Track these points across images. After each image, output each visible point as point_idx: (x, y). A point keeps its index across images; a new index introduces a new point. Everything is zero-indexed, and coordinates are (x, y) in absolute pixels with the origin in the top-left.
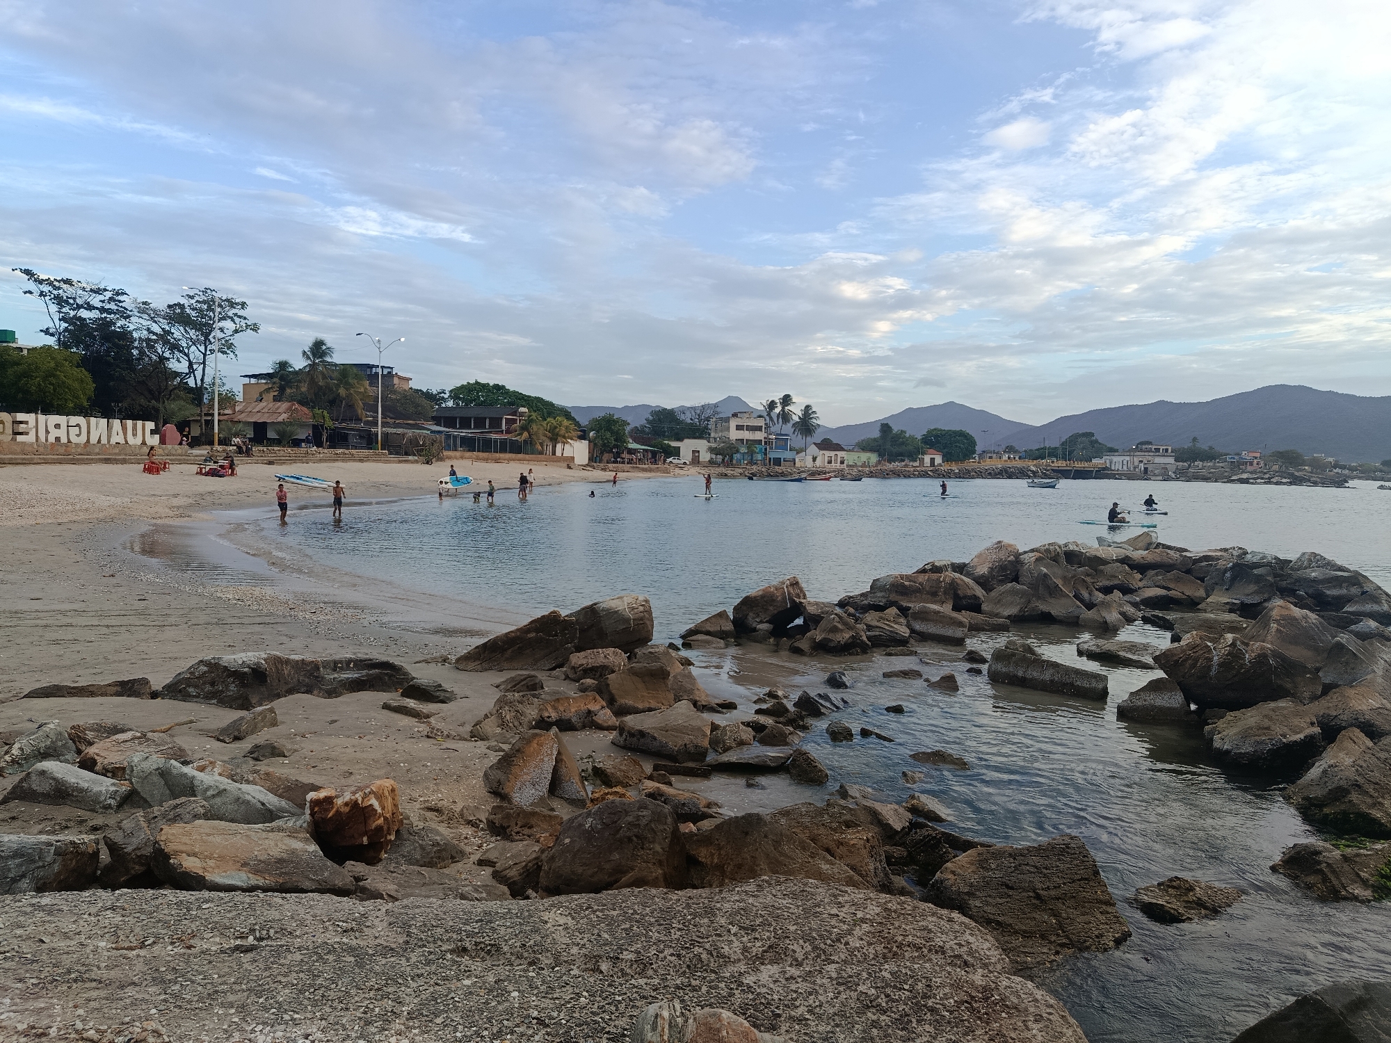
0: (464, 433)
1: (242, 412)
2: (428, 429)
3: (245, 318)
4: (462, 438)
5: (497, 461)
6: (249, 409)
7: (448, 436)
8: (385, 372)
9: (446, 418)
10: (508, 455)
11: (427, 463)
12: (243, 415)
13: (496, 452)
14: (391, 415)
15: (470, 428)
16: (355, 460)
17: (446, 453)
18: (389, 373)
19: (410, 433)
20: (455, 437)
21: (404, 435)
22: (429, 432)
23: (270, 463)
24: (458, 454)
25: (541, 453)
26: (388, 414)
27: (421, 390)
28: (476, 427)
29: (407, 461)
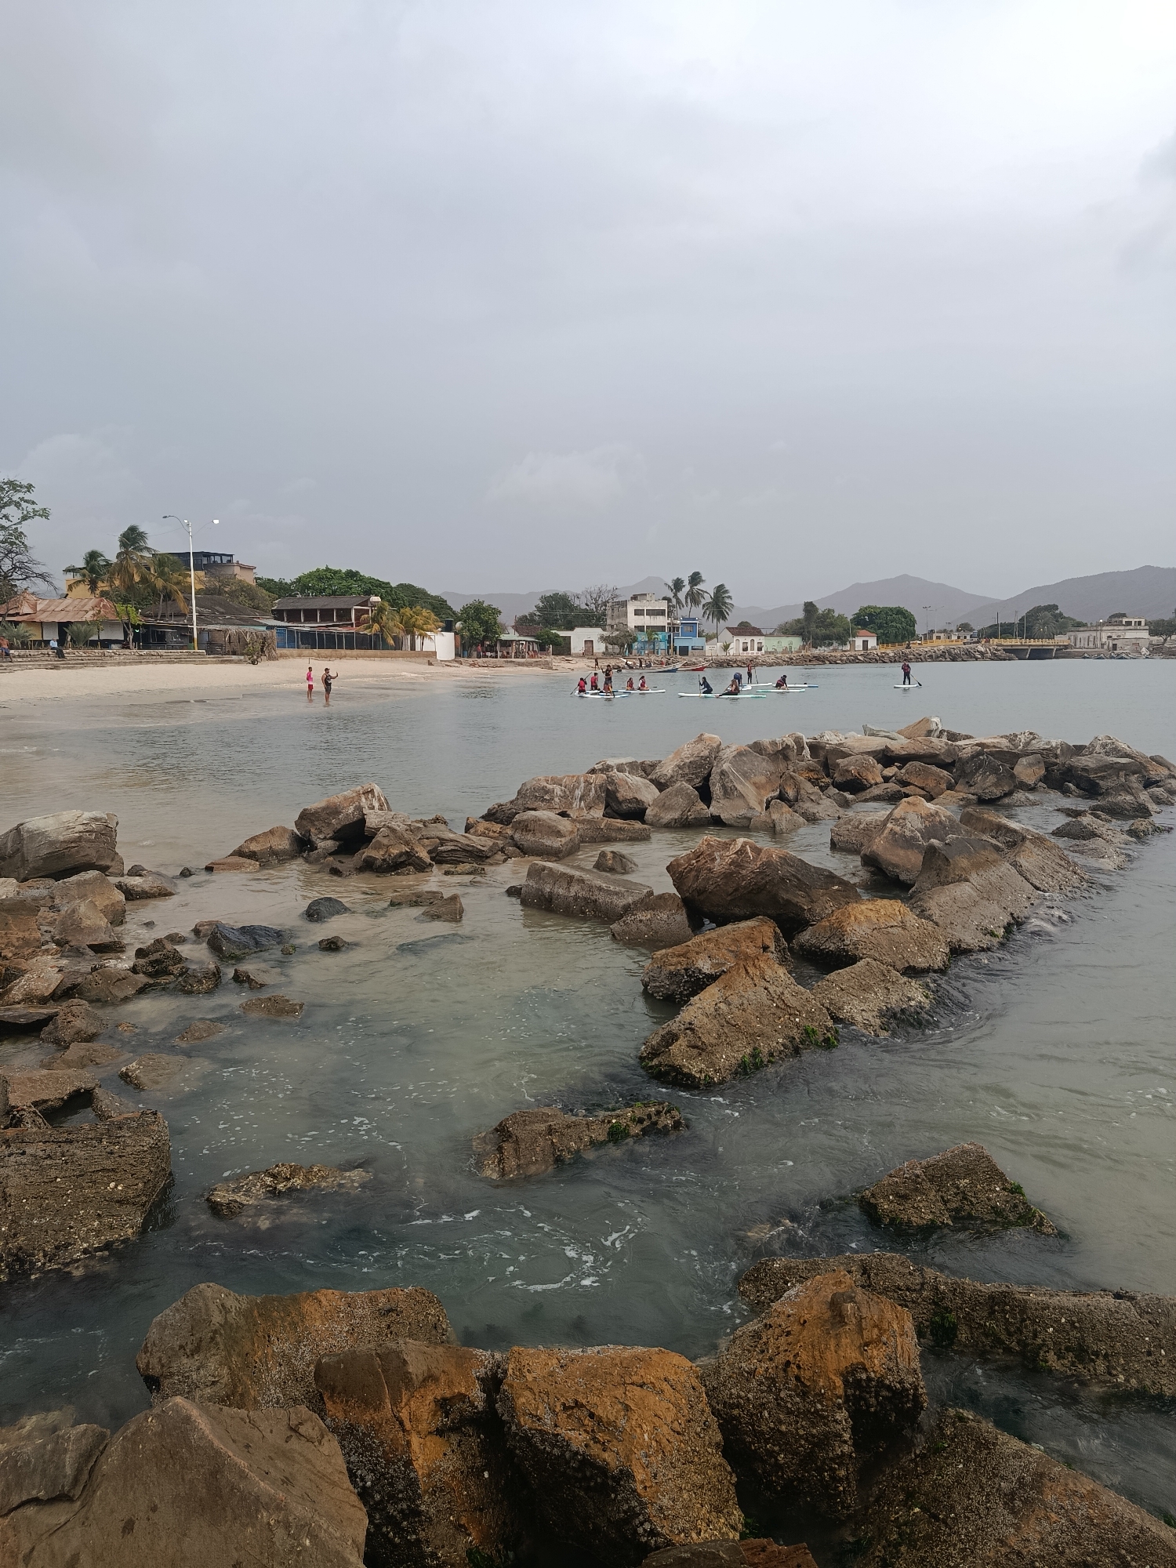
1: (44, 611)
2: (264, 625)
3: (33, 503)
4: (305, 634)
5: (342, 658)
6: (52, 608)
8: (225, 561)
10: (355, 652)
11: (253, 663)
12: (46, 614)
13: (340, 647)
15: (315, 621)
17: (279, 651)
18: (229, 561)
25: (397, 648)
28: (322, 620)
29: (230, 662)
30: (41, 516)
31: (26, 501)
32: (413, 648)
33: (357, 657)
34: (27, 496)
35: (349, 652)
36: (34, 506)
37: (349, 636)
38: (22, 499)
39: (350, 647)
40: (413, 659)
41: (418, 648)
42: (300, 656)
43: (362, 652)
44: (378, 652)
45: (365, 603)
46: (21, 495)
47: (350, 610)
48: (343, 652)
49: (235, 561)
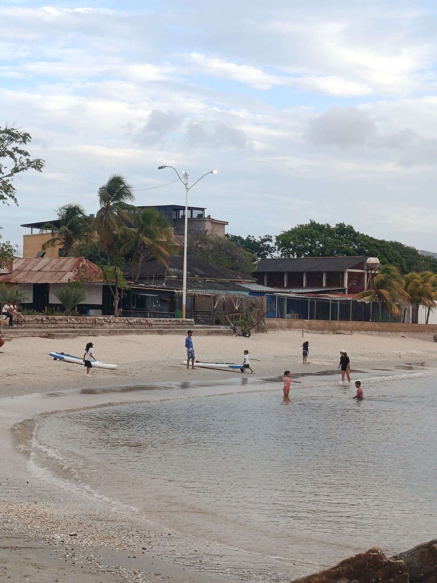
0: (293, 293)
1: (19, 271)
2: (246, 290)
3: (26, 154)
4: (291, 301)
5: (336, 331)
6: (28, 268)
7: (272, 298)
8: (195, 216)
9: (270, 274)
10: (350, 324)
11: (244, 335)
12: (22, 275)
13: (334, 318)
14: (201, 272)
15: (301, 286)
16: (152, 332)
17: (268, 321)
18: (200, 216)
19: (223, 295)
20: (281, 299)
21: (215, 298)
22: (247, 294)
23: (49, 336)
24: (284, 322)
25: (396, 319)
26: (197, 270)
27: (240, 238)
28: (309, 286)
29: (218, 333)
30: (34, 167)
31: (21, 152)
32: (415, 320)
33: (353, 330)
34: (21, 147)
35: (343, 324)
36: (28, 157)
37: (345, 305)
38: (16, 149)
39: (344, 317)
40: (417, 334)
41: (421, 320)
42: (289, 327)
43: (358, 324)
44: (377, 325)
45: (360, 266)
46: (14, 145)
47: (343, 273)
48: (337, 323)
49: (206, 216)
